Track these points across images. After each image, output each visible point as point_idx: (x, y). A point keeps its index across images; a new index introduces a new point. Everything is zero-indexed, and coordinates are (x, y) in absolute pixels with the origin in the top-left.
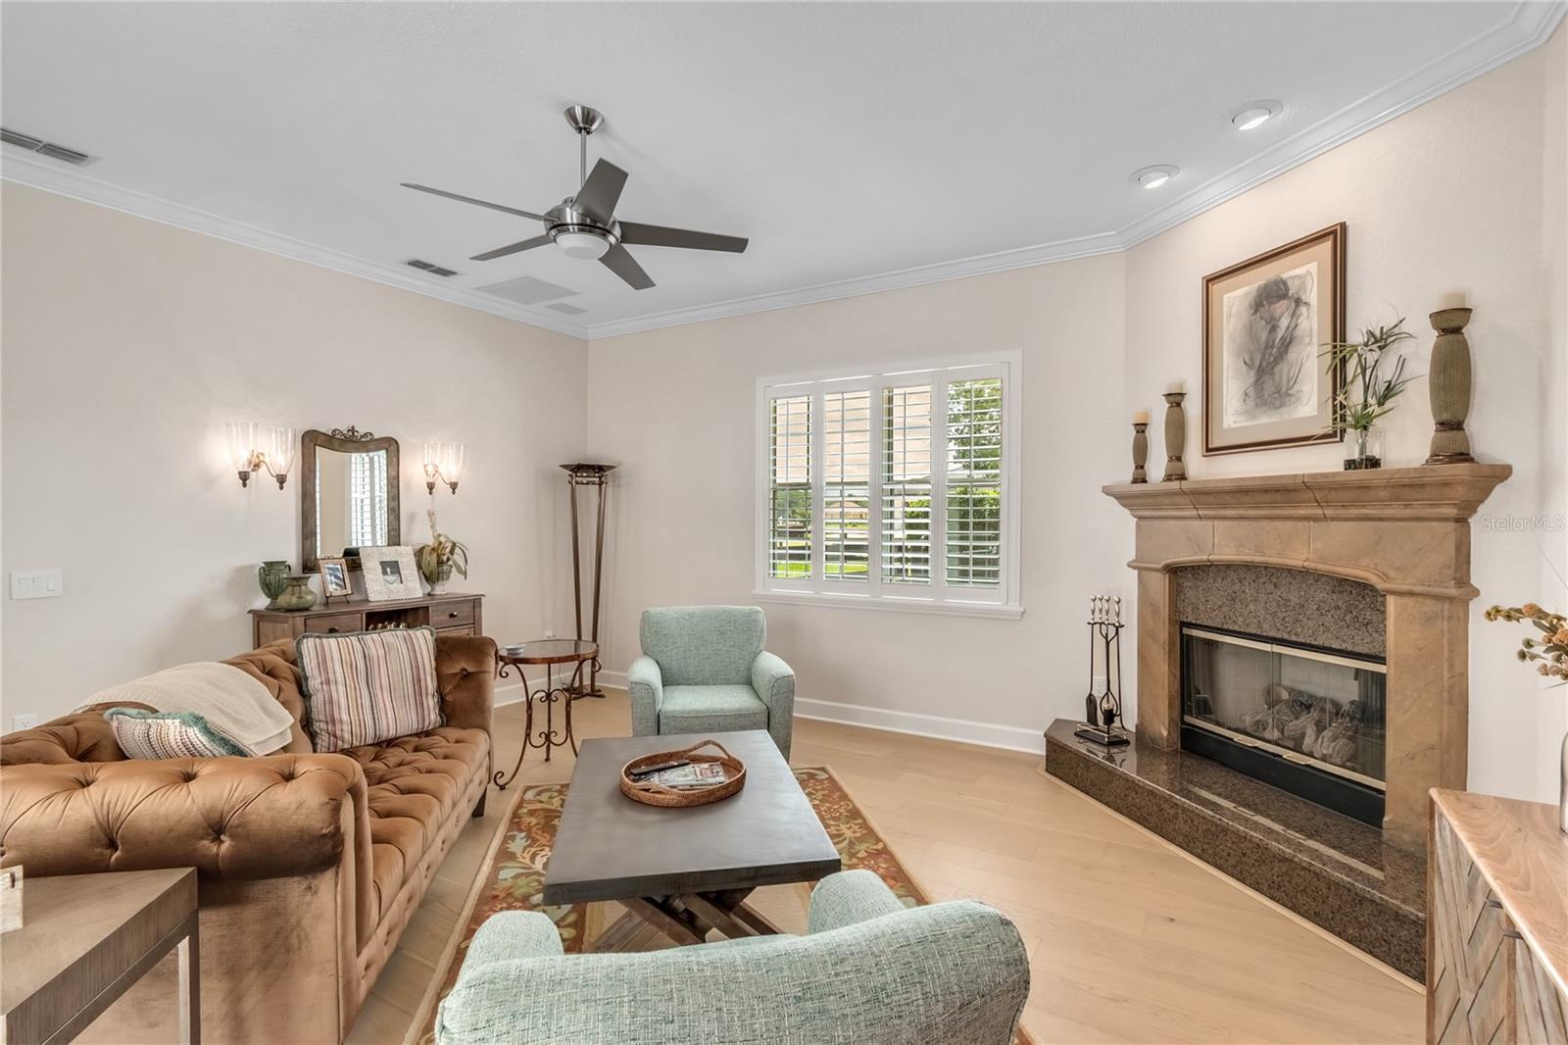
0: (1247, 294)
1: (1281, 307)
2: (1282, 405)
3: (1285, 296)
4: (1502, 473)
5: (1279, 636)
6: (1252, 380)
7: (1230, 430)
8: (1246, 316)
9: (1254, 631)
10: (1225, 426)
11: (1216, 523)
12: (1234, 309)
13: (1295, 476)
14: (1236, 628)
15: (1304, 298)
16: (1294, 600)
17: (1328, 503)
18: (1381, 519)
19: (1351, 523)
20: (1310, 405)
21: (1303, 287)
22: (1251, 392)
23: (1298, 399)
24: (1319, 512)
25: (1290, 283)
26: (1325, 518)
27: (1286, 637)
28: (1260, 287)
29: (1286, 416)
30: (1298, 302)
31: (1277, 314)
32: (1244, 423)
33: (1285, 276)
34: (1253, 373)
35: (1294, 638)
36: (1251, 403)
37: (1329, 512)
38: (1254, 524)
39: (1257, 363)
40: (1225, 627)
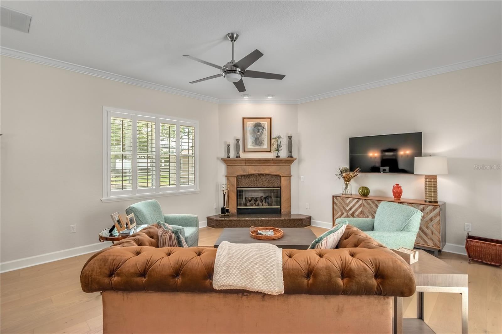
0: (253, 123)
1: (260, 128)
2: (261, 145)
3: (261, 126)
4: (296, 159)
5: (261, 186)
6: (254, 140)
7: (249, 148)
8: (253, 128)
9: (256, 186)
10: (248, 148)
11: (249, 166)
12: (250, 125)
13: (271, 158)
14: (252, 186)
15: (265, 127)
16: (264, 180)
17: (274, 163)
18: (281, 165)
19: (276, 166)
20: (266, 146)
21: (264, 125)
22: (254, 142)
23: (264, 145)
24: (271, 164)
25: (262, 124)
26: (272, 165)
27: (263, 186)
28: (256, 123)
29: (261, 147)
30: (263, 128)
31: (259, 129)
32: (252, 147)
33: (261, 122)
34: (254, 138)
35: (264, 186)
36: (254, 144)
37: (273, 164)
38: (258, 166)
39: (255, 137)
40: (249, 186)
